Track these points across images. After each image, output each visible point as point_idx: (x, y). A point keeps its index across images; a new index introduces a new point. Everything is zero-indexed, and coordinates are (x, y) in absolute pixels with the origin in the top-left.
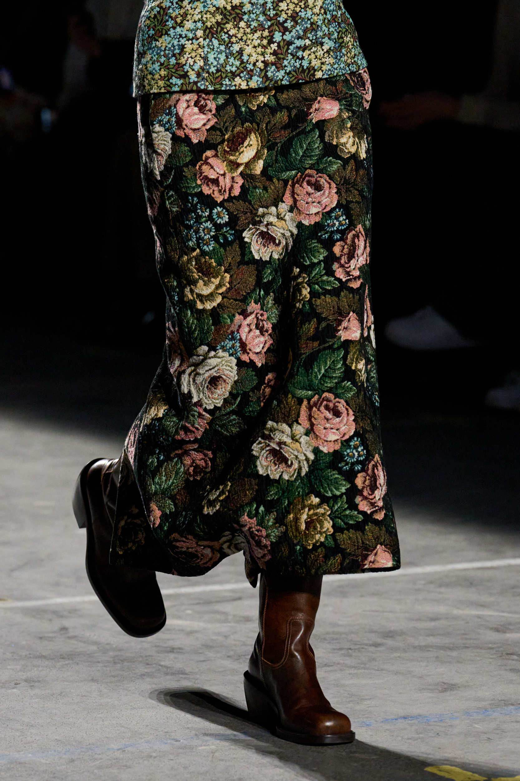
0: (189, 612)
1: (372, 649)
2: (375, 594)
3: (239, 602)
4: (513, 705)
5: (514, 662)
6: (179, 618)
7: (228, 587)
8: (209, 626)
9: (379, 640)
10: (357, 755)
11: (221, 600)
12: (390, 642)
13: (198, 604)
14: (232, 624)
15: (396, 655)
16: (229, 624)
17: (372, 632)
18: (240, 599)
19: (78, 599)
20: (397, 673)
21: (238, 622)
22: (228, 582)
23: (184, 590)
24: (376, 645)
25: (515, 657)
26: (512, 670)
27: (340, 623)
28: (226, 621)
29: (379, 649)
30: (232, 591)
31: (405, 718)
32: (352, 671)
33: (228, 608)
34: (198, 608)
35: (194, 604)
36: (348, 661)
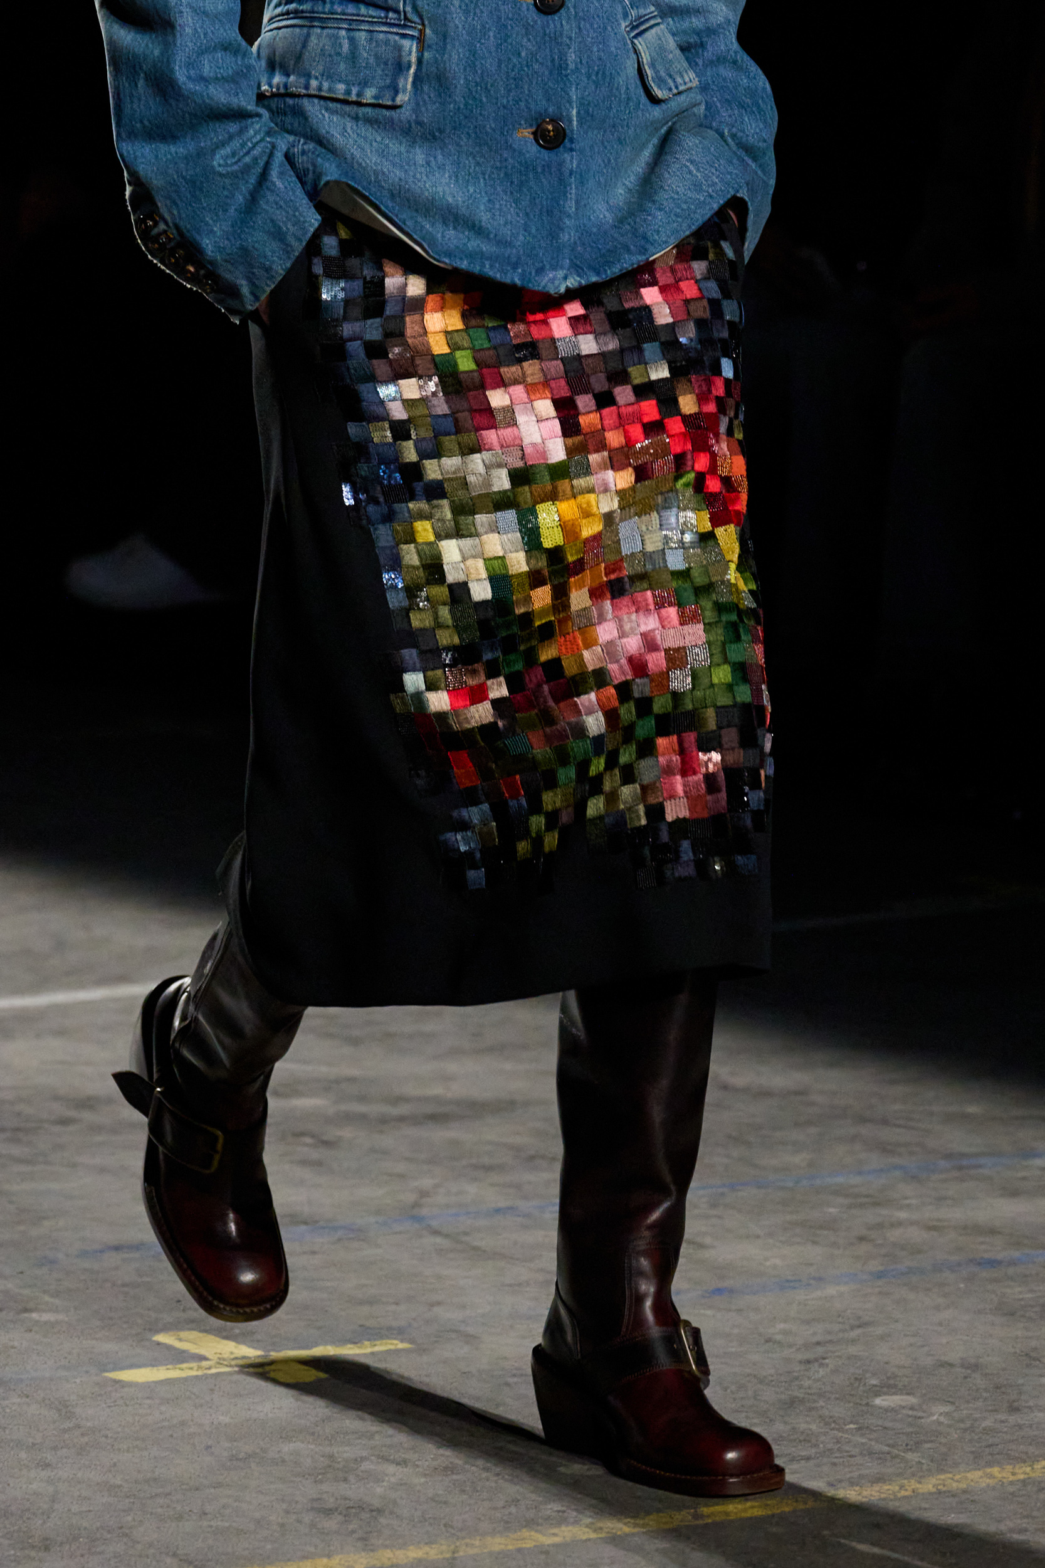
1: (57, 1129)
2: (61, 1033)
4: (306, 1223)
5: (306, 1149)
9: (72, 1113)
10: (34, 1315)
12: (87, 1116)
15: (99, 1138)
17: (56, 1098)
20: (102, 1170)
24: (64, 1122)
25: (308, 1140)
26: (304, 1163)
29: (71, 1128)
31: (117, 1248)
32: (23, 1168)
36: (16, 1151)
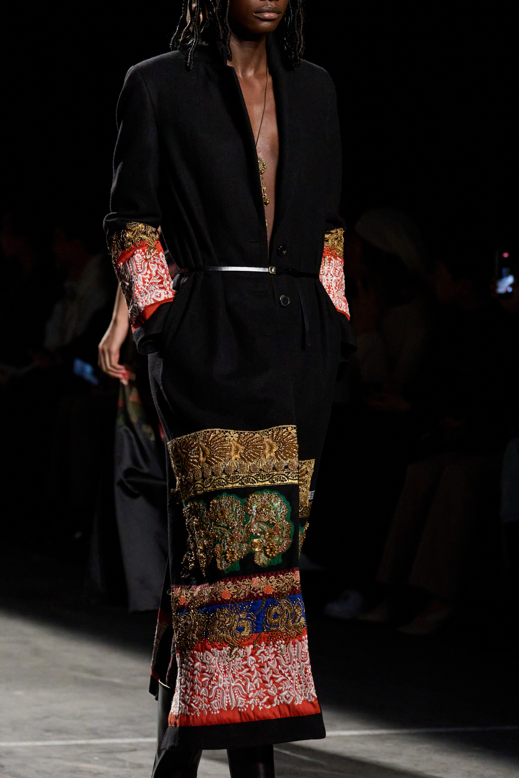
0: (96, 758)
3: (133, 753)
6: (89, 762)
7: (127, 741)
8: (111, 770)
11: (122, 750)
13: (103, 752)
14: (129, 769)
16: (126, 769)
18: (135, 750)
19: (13, 744)
21: (132, 768)
22: (127, 737)
23: (93, 742)
27: (210, 772)
28: (124, 767)
30: (130, 744)
33: (125, 756)
34: (103, 756)
35: (100, 753)
